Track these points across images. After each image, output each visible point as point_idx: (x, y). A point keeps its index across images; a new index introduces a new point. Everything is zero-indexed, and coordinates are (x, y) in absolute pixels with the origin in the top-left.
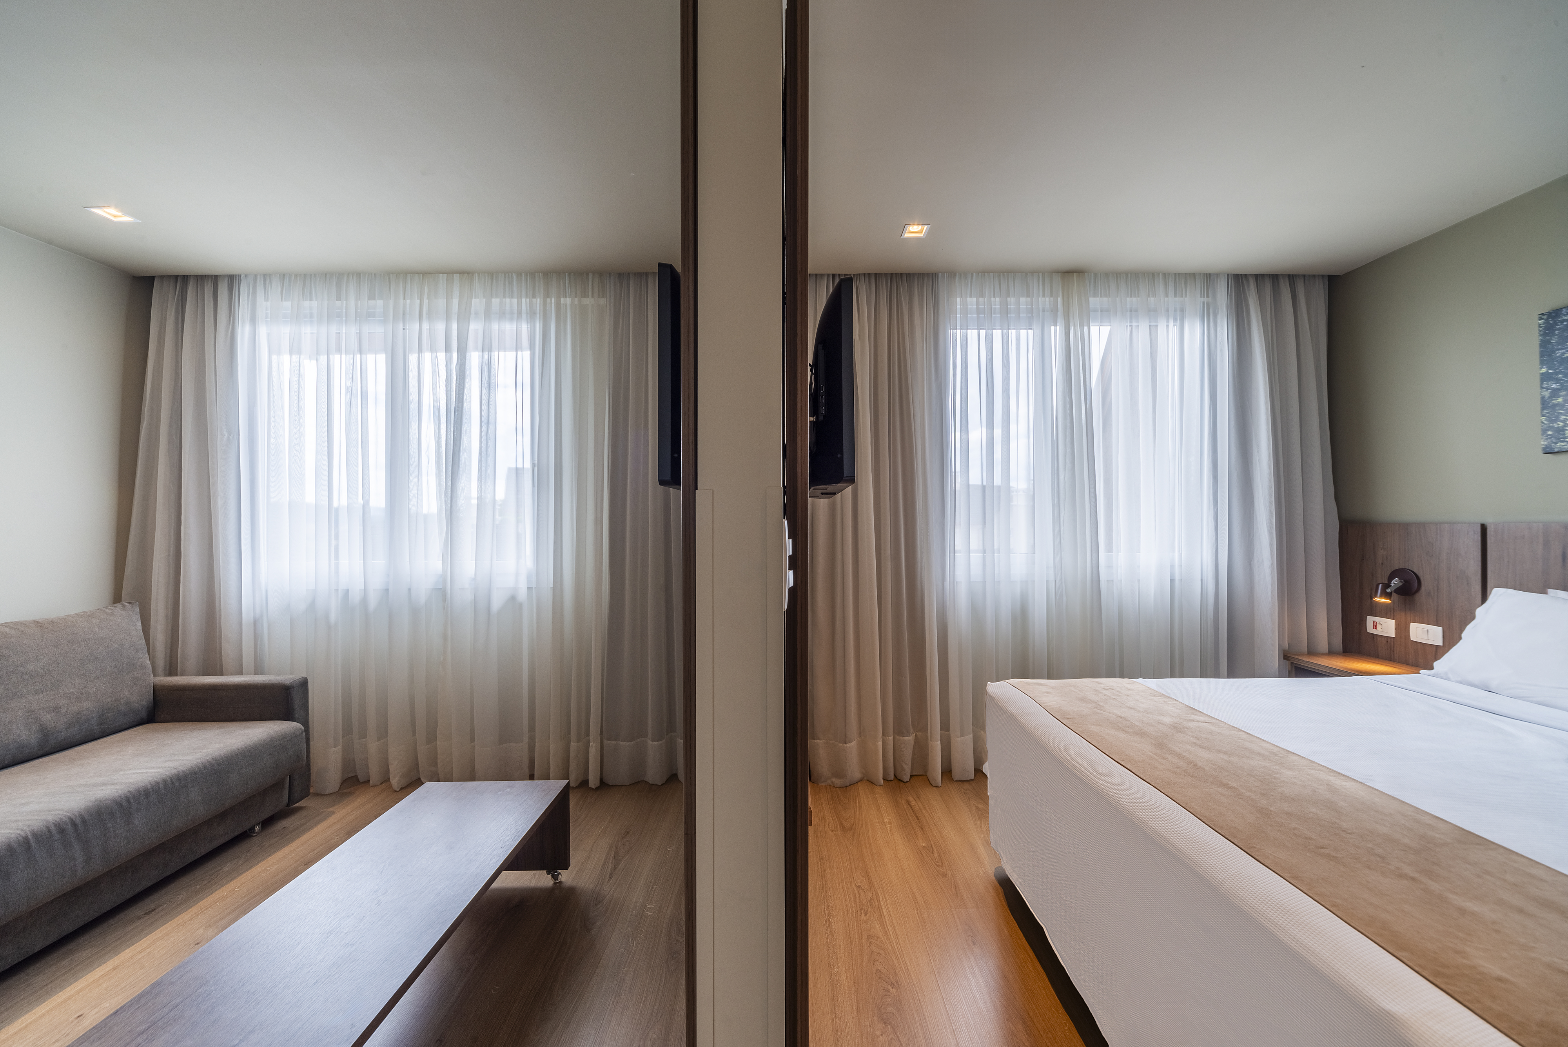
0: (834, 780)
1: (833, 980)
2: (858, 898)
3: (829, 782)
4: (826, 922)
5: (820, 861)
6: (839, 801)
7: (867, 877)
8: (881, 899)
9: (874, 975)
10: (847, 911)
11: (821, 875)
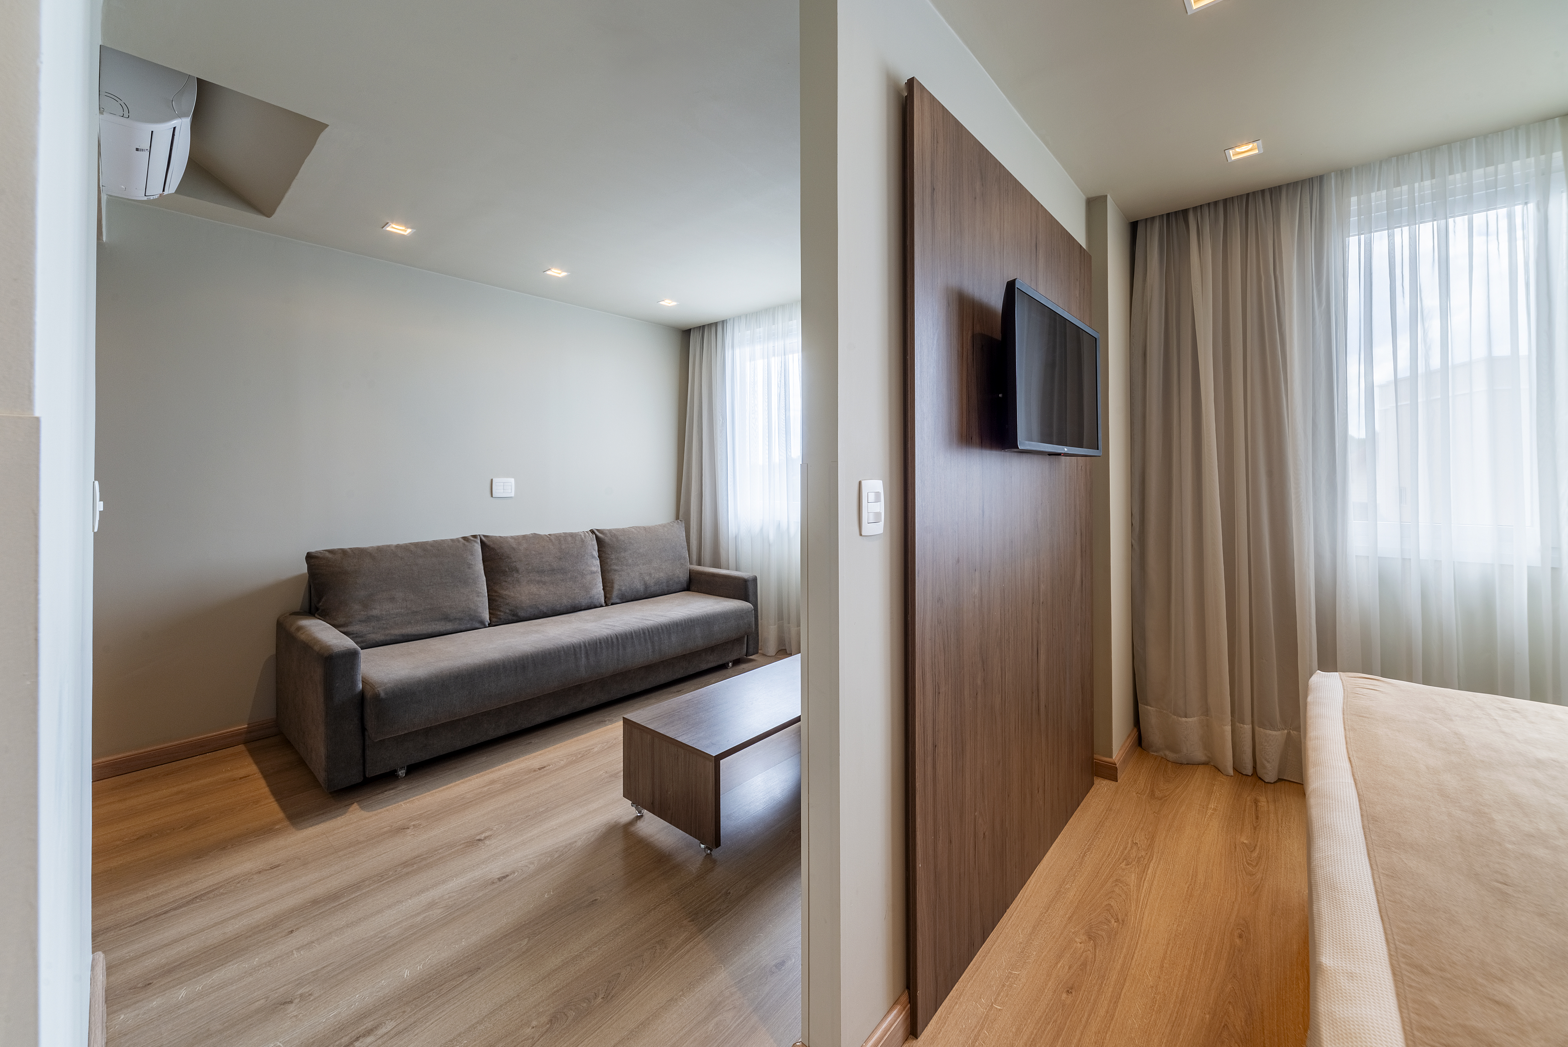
0: (1167, 753)
1: (1059, 891)
2: (1127, 850)
3: (1161, 753)
4: (1081, 853)
5: (1107, 811)
6: (1163, 773)
7: (1149, 841)
8: (1154, 861)
9: (1103, 906)
10: (1109, 855)
11: (1100, 820)
